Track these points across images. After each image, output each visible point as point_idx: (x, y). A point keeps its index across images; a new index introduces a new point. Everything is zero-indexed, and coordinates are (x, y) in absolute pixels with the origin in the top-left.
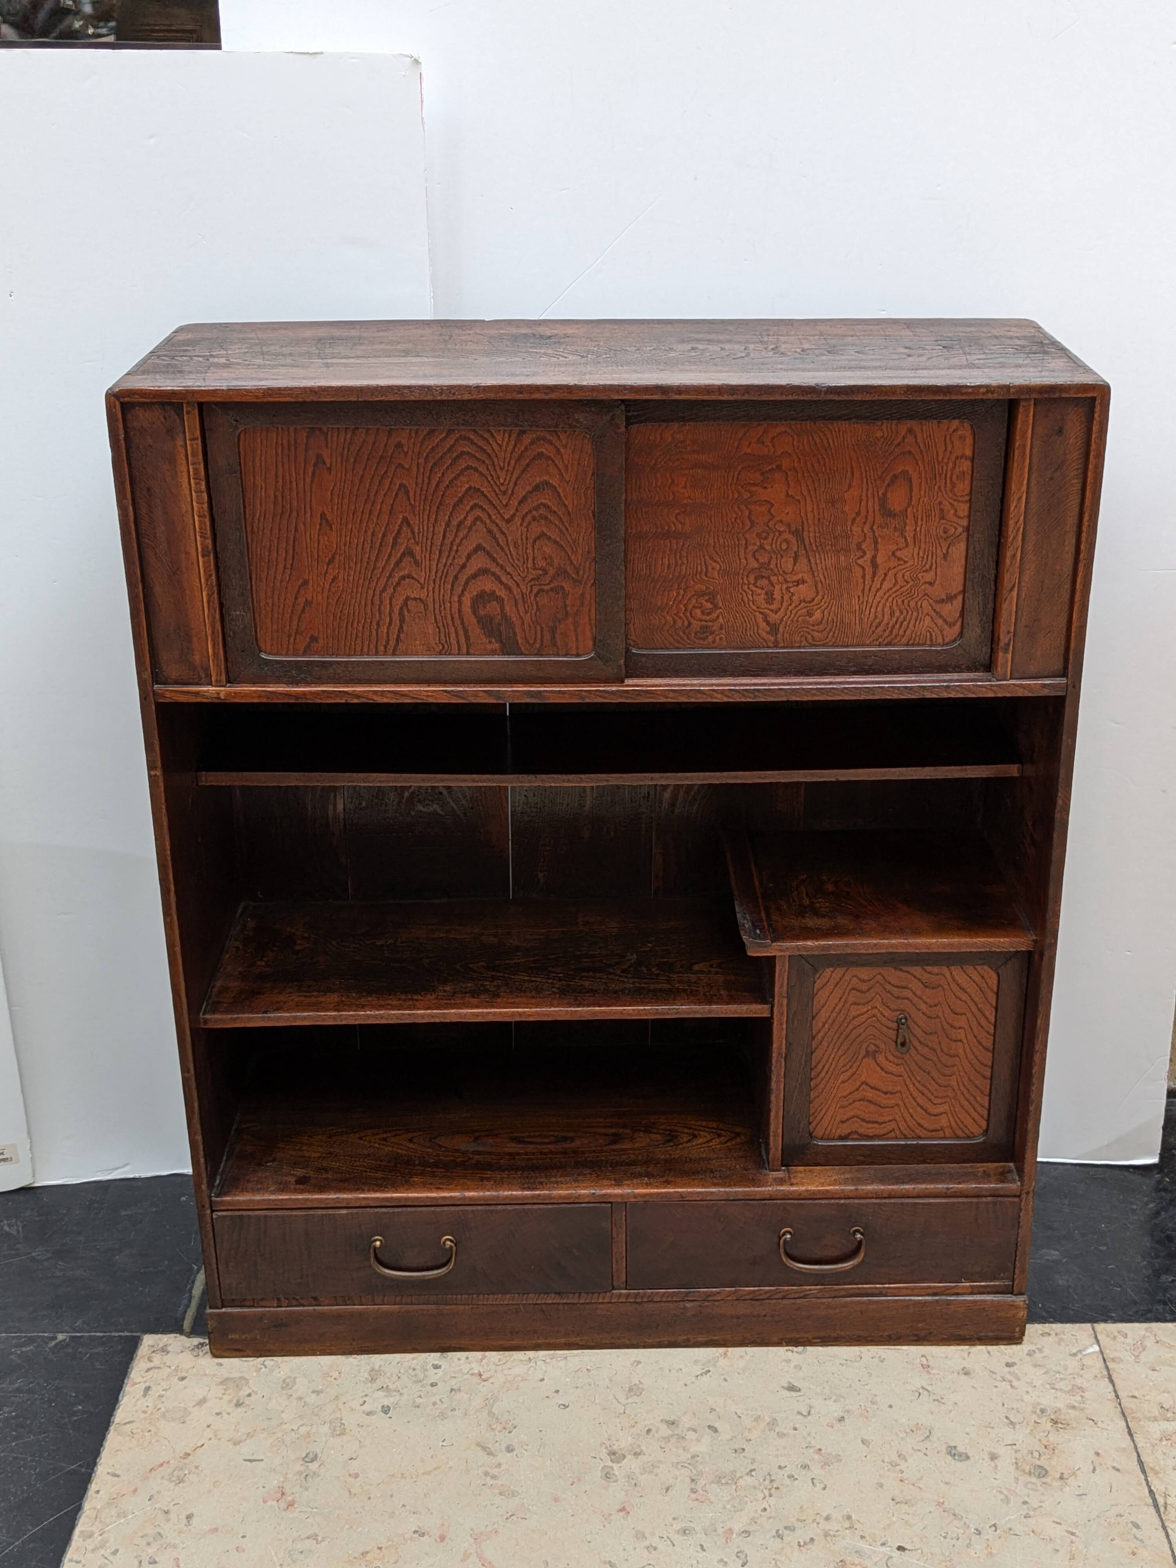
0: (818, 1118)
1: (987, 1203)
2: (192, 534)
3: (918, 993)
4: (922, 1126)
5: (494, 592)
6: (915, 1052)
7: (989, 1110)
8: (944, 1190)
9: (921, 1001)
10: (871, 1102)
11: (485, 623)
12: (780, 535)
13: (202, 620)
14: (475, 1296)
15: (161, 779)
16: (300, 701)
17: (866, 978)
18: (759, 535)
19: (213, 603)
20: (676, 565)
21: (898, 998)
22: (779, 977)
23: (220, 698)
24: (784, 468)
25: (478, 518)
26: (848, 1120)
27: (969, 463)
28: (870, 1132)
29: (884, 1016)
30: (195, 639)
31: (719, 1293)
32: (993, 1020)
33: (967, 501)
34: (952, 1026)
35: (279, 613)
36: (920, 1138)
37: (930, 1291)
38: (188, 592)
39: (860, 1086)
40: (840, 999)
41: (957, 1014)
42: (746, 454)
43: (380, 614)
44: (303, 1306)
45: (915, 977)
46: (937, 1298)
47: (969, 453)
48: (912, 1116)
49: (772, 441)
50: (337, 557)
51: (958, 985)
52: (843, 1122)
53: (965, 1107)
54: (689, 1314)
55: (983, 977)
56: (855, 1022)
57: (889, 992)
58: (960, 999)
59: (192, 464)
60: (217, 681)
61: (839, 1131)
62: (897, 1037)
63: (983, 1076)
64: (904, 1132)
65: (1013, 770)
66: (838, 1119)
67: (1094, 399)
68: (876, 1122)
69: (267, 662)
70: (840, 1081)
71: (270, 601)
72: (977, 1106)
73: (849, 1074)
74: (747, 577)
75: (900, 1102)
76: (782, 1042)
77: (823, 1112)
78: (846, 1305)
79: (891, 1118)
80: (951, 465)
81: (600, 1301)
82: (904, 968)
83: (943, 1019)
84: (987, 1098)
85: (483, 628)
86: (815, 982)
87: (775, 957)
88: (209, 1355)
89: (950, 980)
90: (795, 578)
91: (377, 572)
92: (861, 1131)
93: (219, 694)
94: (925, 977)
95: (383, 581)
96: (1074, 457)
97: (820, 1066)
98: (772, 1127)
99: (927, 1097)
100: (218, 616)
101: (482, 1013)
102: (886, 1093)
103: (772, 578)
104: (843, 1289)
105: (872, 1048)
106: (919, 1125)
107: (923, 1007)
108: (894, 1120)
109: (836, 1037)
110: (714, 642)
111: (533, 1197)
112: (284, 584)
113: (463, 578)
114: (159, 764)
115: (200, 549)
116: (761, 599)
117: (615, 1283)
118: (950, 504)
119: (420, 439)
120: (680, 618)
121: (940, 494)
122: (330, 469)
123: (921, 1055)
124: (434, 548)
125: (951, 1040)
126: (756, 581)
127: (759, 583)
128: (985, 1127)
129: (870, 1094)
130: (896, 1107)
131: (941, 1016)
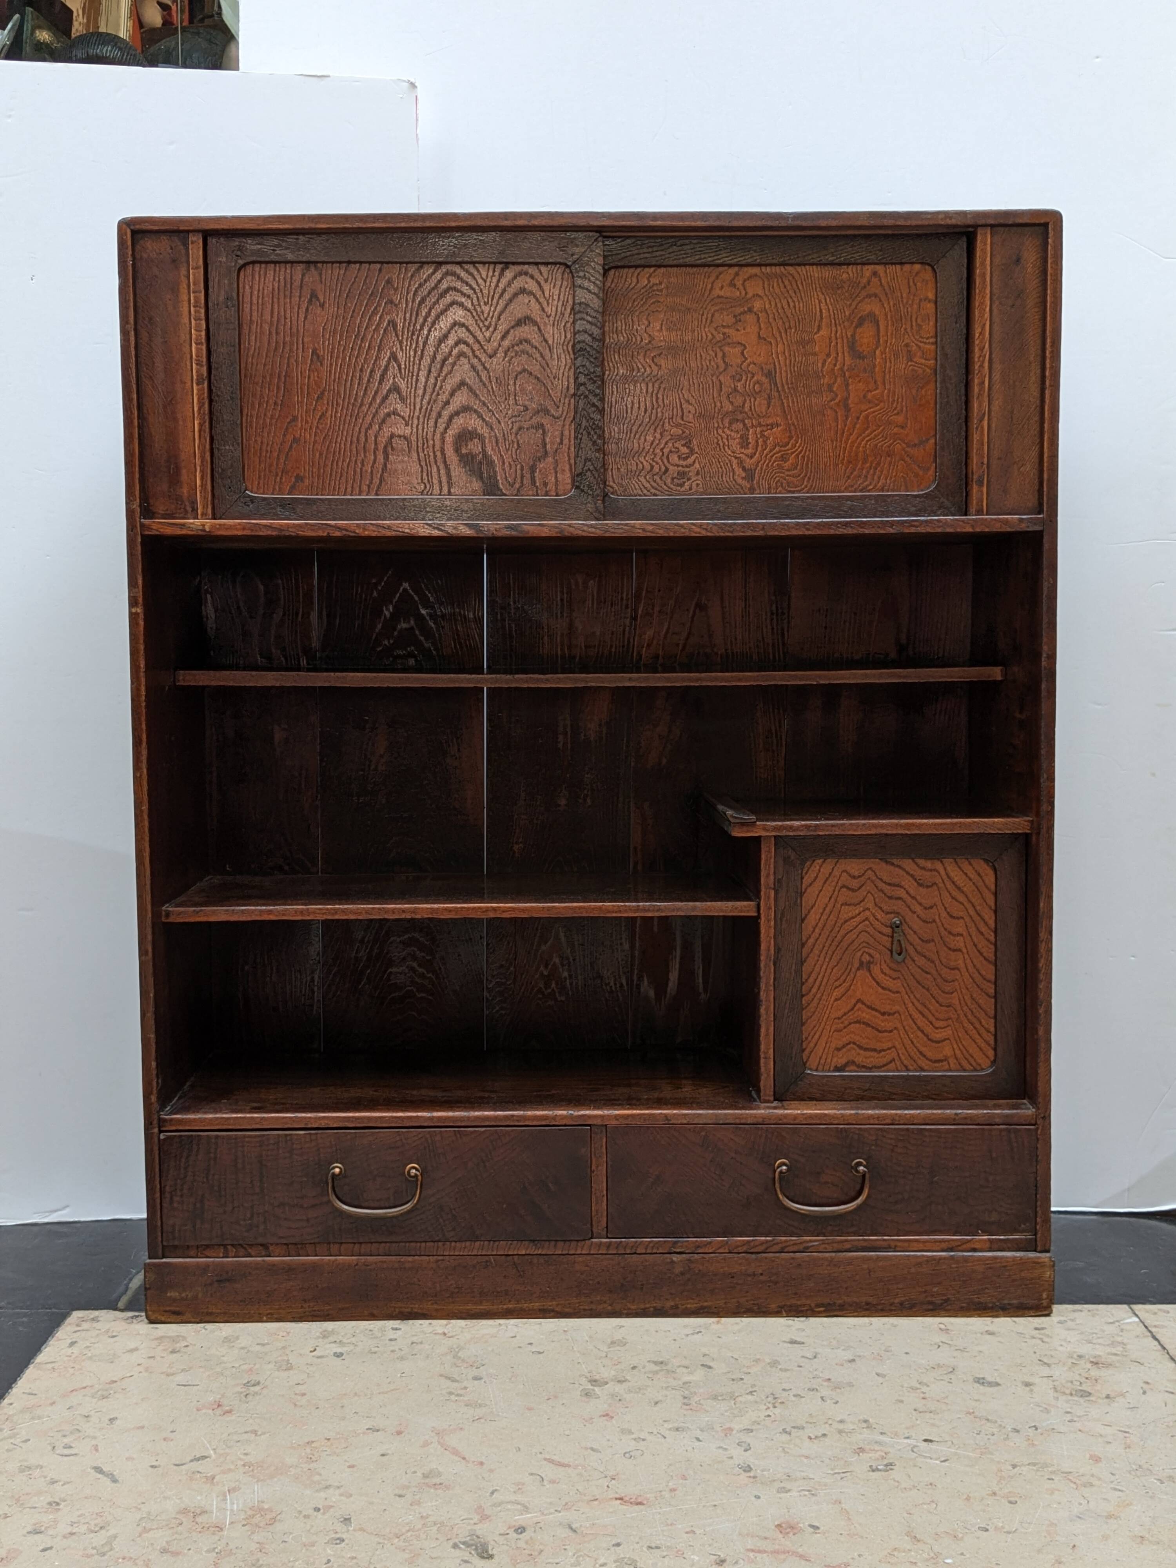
0: (812, 1045)
1: (1001, 1130)
2: (188, 364)
3: (912, 892)
4: (924, 1056)
5: (476, 429)
6: (911, 962)
7: (995, 1036)
8: (953, 1117)
9: (914, 901)
10: (868, 1025)
11: (467, 460)
12: (753, 377)
13: (192, 451)
14: (440, 1244)
15: (142, 616)
16: (283, 533)
17: (856, 874)
18: (733, 377)
19: (205, 432)
20: (653, 409)
21: (890, 898)
22: (765, 864)
23: (204, 531)
24: (755, 310)
25: (462, 354)
26: (844, 1047)
27: (932, 305)
28: (868, 1062)
29: (877, 920)
30: (184, 471)
31: (710, 1243)
32: (993, 926)
33: (932, 343)
34: (950, 933)
35: (267, 451)
36: (922, 1070)
37: (944, 1245)
38: (181, 423)
39: (855, 1005)
40: (830, 898)
41: (954, 917)
42: (719, 297)
43: (365, 452)
44: (252, 1256)
45: (908, 873)
46: (952, 1254)
47: (931, 295)
48: (912, 1043)
49: (743, 284)
50: (326, 393)
51: (953, 883)
52: (838, 1049)
53: (970, 1032)
54: (678, 1270)
55: (979, 874)
56: (848, 926)
57: (882, 891)
58: (957, 900)
59: (194, 292)
60: (202, 514)
61: (835, 1060)
62: (892, 944)
63: (987, 994)
64: (905, 1062)
65: (996, 673)
66: (833, 1046)
67: (1046, 225)
68: (875, 1050)
69: (253, 500)
70: (833, 998)
71: (259, 439)
72: (982, 1031)
73: (842, 989)
74: (722, 421)
75: (899, 1025)
76: (770, 941)
77: (816, 1037)
78: (851, 1261)
79: (890, 1045)
80: (915, 306)
81: (579, 1252)
82: (895, 861)
83: (940, 924)
84: (993, 1021)
85: (464, 467)
86: (802, 878)
87: (760, 837)
88: (146, 1321)
89: (945, 877)
90: (769, 421)
91: (365, 408)
92: (859, 1060)
93: (204, 525)
94: (918, 873)
95: (369, 419)
96: (1032, 286)
97: (811, 980)
98: (763, 1047)
99: (928, 1019)
100: (208, 447)
101: (456, 908)
102: (883, 1014)
103: (746, 421)
104: (846, 1241)
105: (866, 958)
106: (921, 1053)
107: (918, 909)
108: (894, 1047)
109: (827, 945)
110: (691, 489)
111: (506, 1117)
112: (274, 421)
113: (446, 414)
114: (140, 600)
115: (195, 377)
116: (735, 444)
117: (595, 1230)
118: (917, 345)
119: (410, 275)
120: (657, 463)
121: (906, 336)
122: (322, 306)
123: (919, 967)
124: (419, 384)
125: (950, 949)
126: (730, 424)
127: (734, 426)
128: (992, 1059)
129: (866, 1015)
130: (895, 1031)
131: (938, 921)
